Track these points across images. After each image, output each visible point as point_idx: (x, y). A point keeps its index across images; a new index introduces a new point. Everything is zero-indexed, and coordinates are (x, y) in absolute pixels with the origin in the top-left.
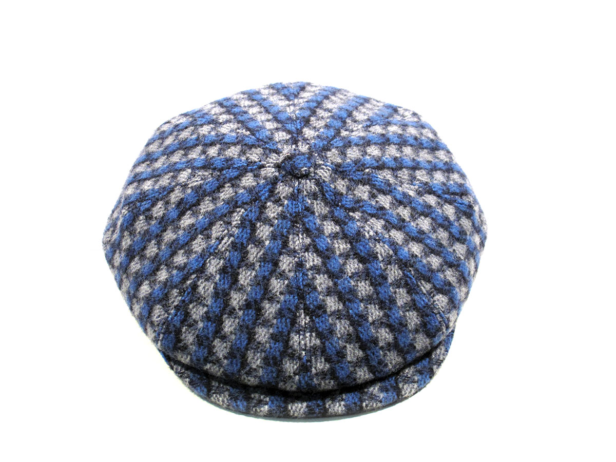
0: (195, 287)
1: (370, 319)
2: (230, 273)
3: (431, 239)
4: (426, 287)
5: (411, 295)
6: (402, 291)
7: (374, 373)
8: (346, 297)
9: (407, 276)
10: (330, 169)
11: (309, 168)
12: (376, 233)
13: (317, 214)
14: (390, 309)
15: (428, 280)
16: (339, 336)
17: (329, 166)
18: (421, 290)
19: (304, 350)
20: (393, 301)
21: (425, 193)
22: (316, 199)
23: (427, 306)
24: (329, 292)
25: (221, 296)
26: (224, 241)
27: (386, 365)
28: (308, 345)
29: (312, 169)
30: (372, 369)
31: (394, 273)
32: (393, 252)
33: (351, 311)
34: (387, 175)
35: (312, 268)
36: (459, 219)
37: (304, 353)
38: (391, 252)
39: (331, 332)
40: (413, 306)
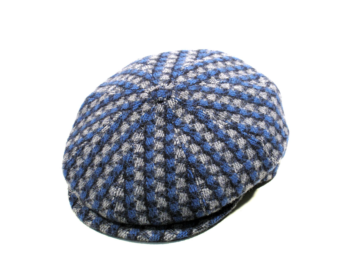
0: (83, 148)
1: (156, 190)
2: (100, 145)
3: (218, 155)
4: (199, 182)
5: (187, 183)
6: (182, 180)
7: (150, 222)
8: (148, 174)
9: (188, 172)
10: (177, 101)
11: (164, 98)
12: (181, 143)
13: (156, 125)
14: (170, 188)
15: (203, 178)
16: (135, 194)
17: (177, 100)
18: (196, 183)
19: (115, 197)
20: (174, 184)
21: (231, 128)
22: (160, 116)
23: (195, 193)
24: (140, 169)
25: (92, 156)
26: (105, 127)
27: (159, 219)
28: (117, 195)
29: (165, 99)
30: (149, 219)
31: (181, 168)
32: (186, 156)
33: (147, 183)
34: (211, 113)
35: (137, 153)
36: (246, 148)
37: (113, 198)
38: (184, 156)
39: (132, 191)
40: (186, 190)
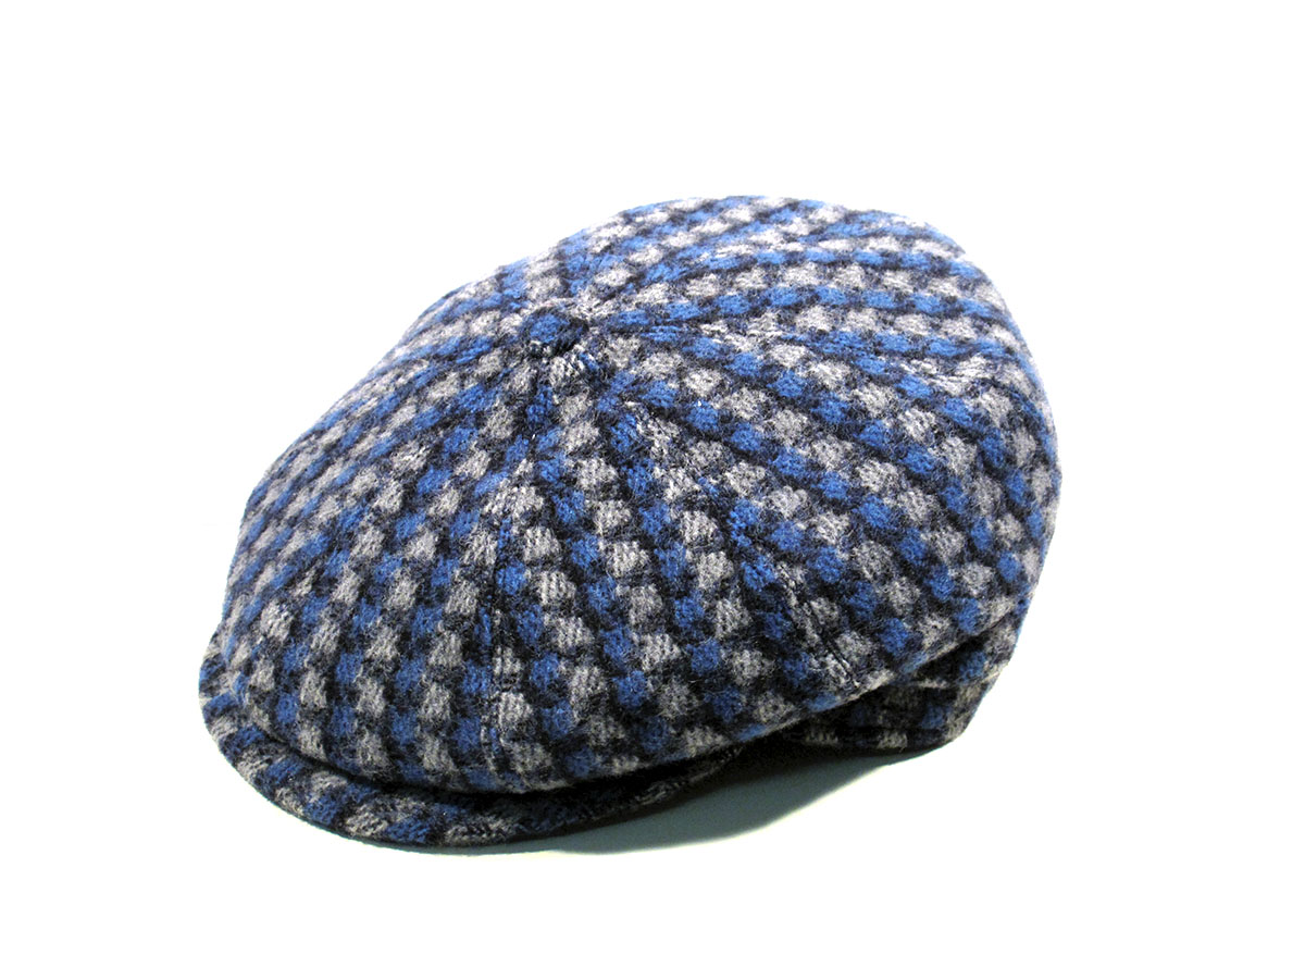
1: (370, 651)
2: (329, 457)
3: (609, 590)
4: (506, 663)
5: (465, 659)
6: (454, 641)
7: (328, 750)
8: (372, 589)
9: (478, 620)
10: (582, 366)
11: (544, 345)
12: (505, 515)
13: (483, 431)
14: (410, 656)
15: (524, 655)
16: (313, 646)
17: (586, 363)
18: (494, 665)
19: (265, 635)
20: (425, 645)
21: (703, 509)
22: (507, 404)
23: (477, 699)
24: (359, 567)
25: (297, 486)
27: (353, 752)
28: (272, 633)
29: (548, 350)
30: (327, 741)
31: (464, 599)
32: (496, 564)
33: (355, 618)
34: (662, 436)
35: (377, 511)
36: (722, 592)
37: (261, 639)
38: (491, 561)
39: (309, 631)
40: (452, 680)
